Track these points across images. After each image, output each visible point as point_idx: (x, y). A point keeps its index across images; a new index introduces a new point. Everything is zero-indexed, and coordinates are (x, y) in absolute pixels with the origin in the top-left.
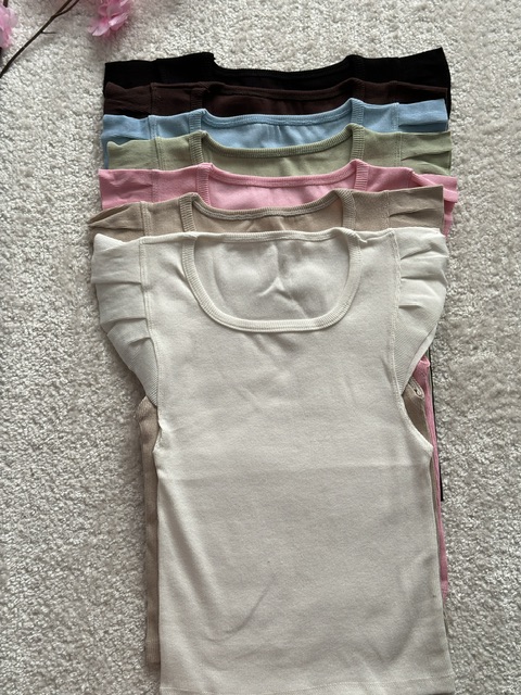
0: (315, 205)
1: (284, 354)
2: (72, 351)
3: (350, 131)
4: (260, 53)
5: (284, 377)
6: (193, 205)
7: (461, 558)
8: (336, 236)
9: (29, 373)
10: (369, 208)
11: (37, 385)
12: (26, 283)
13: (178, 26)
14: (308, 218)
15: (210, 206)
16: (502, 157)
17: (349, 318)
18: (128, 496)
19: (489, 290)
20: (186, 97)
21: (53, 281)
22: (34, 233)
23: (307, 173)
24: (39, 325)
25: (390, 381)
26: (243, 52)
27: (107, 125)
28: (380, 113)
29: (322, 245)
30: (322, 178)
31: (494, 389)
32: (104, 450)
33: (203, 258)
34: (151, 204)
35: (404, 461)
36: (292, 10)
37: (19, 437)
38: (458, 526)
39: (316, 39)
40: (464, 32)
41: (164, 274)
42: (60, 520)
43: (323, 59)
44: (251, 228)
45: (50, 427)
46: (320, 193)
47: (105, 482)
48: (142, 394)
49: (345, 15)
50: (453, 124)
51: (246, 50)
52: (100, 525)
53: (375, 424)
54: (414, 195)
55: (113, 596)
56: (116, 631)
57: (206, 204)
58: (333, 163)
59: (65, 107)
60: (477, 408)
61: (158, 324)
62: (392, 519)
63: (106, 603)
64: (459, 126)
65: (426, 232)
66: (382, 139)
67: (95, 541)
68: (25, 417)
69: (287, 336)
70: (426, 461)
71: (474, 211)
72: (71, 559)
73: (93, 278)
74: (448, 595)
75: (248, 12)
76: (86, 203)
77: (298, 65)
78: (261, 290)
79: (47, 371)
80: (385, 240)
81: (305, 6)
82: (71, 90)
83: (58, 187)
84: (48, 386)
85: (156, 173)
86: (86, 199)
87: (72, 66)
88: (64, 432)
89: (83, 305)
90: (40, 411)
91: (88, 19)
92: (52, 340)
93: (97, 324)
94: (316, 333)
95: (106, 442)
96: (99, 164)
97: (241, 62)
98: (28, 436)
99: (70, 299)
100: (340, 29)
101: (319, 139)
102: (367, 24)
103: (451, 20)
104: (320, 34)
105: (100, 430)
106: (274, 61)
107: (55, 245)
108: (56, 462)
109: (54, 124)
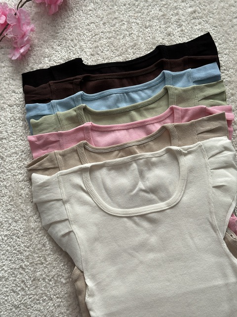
0: (154, 135)
1: (151, 226)
2: (29, 244)
3: (166, 90)
4: (108, 53)
6: (84, 148)
8: (169, 151)
10: (184, 132)
11: (11, 269)
13: (59, 46)
14: (151, 143)
15: (94, 146)
17: (185, 198)
20: (70, 86)
21: (12, 205)
23: (146, 117)
24: (7, 233)
25: (215, 232)
26: (98, 54)
27: (28, 110)
28: (181, 76)
29: (162, 158)
30: (155, 120)
32: (56, 301)
33: (95, 178)
34: (61, 151)
35: (233, 279)
36: (121, 25)
37: (6, 303)
39: (137, 40)
40: (219, 21)
41: (75, 191)
43: (144, 50)
44: (120, 155)
45: (23, 293)
46: (156, 128)
48: (75, 266)
49: (151, 23)
50: (223, 74)
51: (99, 53)
53: (212, 259)
54: (209, 120)
57: (92, 145)
58: (159, 109)
59: (3, 103)
61: (76, 222)
64: (227, 75)
65: (220, 140)
66: (185, 91)
68: (8, 290)
69: (150, 215)
73: (34, 200)
75: (97, 31)
76: (23, 156)
77: (131, 56)
78: (131, 191)
79: (16, 259)
80: (197, 149)
81: (128, 22)
82: (5, 92)
83: (6, 150)
84: (18, 269)
85: (61, 133)
86: (23, 153)
87: (3, 79)
88: (31, 294)
89: (31, 216)
90: (16, 284)
91: (8, 50)
92: (16, 240)
93: (41, 226)
94: (168, 211)
95: (57, 296)
96: (27, 133)
97: (98, 60)
98: (11, 301)
99: (22, 214)
100: (150, 31)
101: (149, 97)
102: (164, 26)
103: (211, 16)
104: (139, 36)
105: (52, 289)
106: (116, 56)
107: (9, 184)
108: (29, 313)
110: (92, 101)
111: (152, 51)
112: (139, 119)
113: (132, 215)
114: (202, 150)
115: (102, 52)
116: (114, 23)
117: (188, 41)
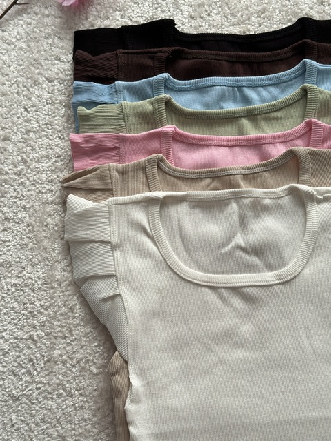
0: (272, 163)
1: (247, 307)
2: (48, 304)
3: (305, 91)
4: (217, 17)
5: (246, 329)
6: (158, 167)
8: (293, 192)
10: (324, 165)
11: (15, 338)
12: (4, 242)
14: (266, 175)
15: (173, 166)
17: (307, 271)
20: (149, 62)
21: (30, 238)
22: (12, 194)
23: (263, 131)
24: (17, 281)
26: (202, 18)
27: (77, 91)
29: (280, 201)
32: (79, 399)
33: (168, 216)
34: (119, 166)
39: (269, 3)
41: (132, 233)
43: (277, 22)
44: (212, 186)
45: (28, 379)
46: (278, 151)
47: (80, 431)
48: (115, 350)
51: (204, 15)
57: (170, 164)
58: (287, 122)
59: (39, 74)
61: (127, 281)
68: (5, 370)
69: (247, 289)
73: (66, 236)
76: (59, 164)
77: (253, 29)
78: (223, 246)
79: (25, 324)
82: (44, 57)
83: (33, 150)
84: (26, 340)
85: (123, 136)
86: (59, 160)
87: (44, 35)
88: (41, 382)
89: (57, 261)
90: (19, 364)
92: (30, 295)
93: (70, 279)
94: (277, 287)
95: (80, 392)
96: (70, 128)
97: (200, 26)
98: (8, 387)
99: (44, 255)
101: (275, 98)
105: (75, 380)
106: (230, 26)
107: (31, 205)
108: (34, 412)
109: (28, 90)
110: (180, 91)
111: (290, 24)
112: (252, 133)
113: (218, 285)
115: (209, 15)
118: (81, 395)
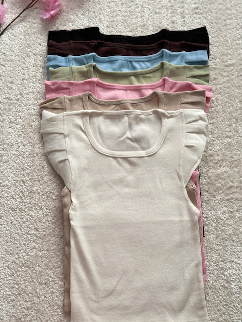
0: (146, 98)
1: (131, 168)
2: (31, 165)
3: (163, 64)
4: (121, 27)
5: (130, 178)
6: (89, 98)
7: (213, 264)
8: (156, 113)
9: (11, 175)
10: (171, 100)
11: (14, 180)
12: (10, 133)
13: (82, 15)
14: (143, 104)
15: (96, 98)
16: (233, 77)
17: (161, 151)
18: (56, 233)
19: (227, 139)
20: (86, 47)
21: (23, 132)
22: (14, 110)
23: (142, 83)
24: (15, 152)
25: (180, 180)
27: (49, 60)
28: (177, 56)
29: (149, 117)
30: (149, 86)
31: (228, 185)
32: (45, 211)
33: (93, 122)
34: (69, 97)
35: (186, 218)
36: (136, 8)
37: (5, 205)
38: (211, 249)
39: (147, 22)
40: (216, 19)
41: (75, 129)
42: (24, 244)
43: (150, 31)
44: (116, 109)
46: (148, 93)
47: (46, 226)
48: (64, 185)
49: (160, 11)
50: (210, 62)
51: (114, 26)
52: (43, 247)
53: (173, 201)
54: (192, 94)
55: (49, 280)
56: (50, 296)
57: (95, 97)
58: (154, 79)
59: (30, 51)
60: (221, 193)
61: (71, 153)
62: (180, 245)
63: (45, 283)
64: (213, 63)
65: (197, 111)
66: (177, 68)
67: (41, 254)
68: (9, 196)
69: (131, 159)
70: (196, 218)
71: (220, 102)
72: (29, 262)
73: (41, 131)
74: (206, 281)
75: (115, 9)
76: (39, 96)
77: (139, 33)
78: (120, 137)
79: (19, 174)
80: (178, 115)
81: (142, 6)
82: (33, 43)
83: (25, 89)
84: (20, 181)
85: (72, 82)
86: (39, 94)
87: (33, 32)
88: (27, 203)
89: (36, 144)
90: (16, 193)
91: (41, 11)
92: (22, 160)
93: (43, 152)
94: (146, 158)
96: (45, 78)
97: (112, 31)
98: (10, 204)
99: (30, 140)
100: (158, 17)
101: (148, 68)
102: (170, 15)
103: (210, 14)
104: (149, 19)
105: (44, 202)
106: (127, 32)
107: (24, 115)
108: (23, 217)
109: (24, 59)
110: (101, 62)
111: (157, 32)
112: (136, 84)
113: (117, 156)
114: (182, 117)
116: (130, 4)
117: (187, 30)
118: (47, 209)
